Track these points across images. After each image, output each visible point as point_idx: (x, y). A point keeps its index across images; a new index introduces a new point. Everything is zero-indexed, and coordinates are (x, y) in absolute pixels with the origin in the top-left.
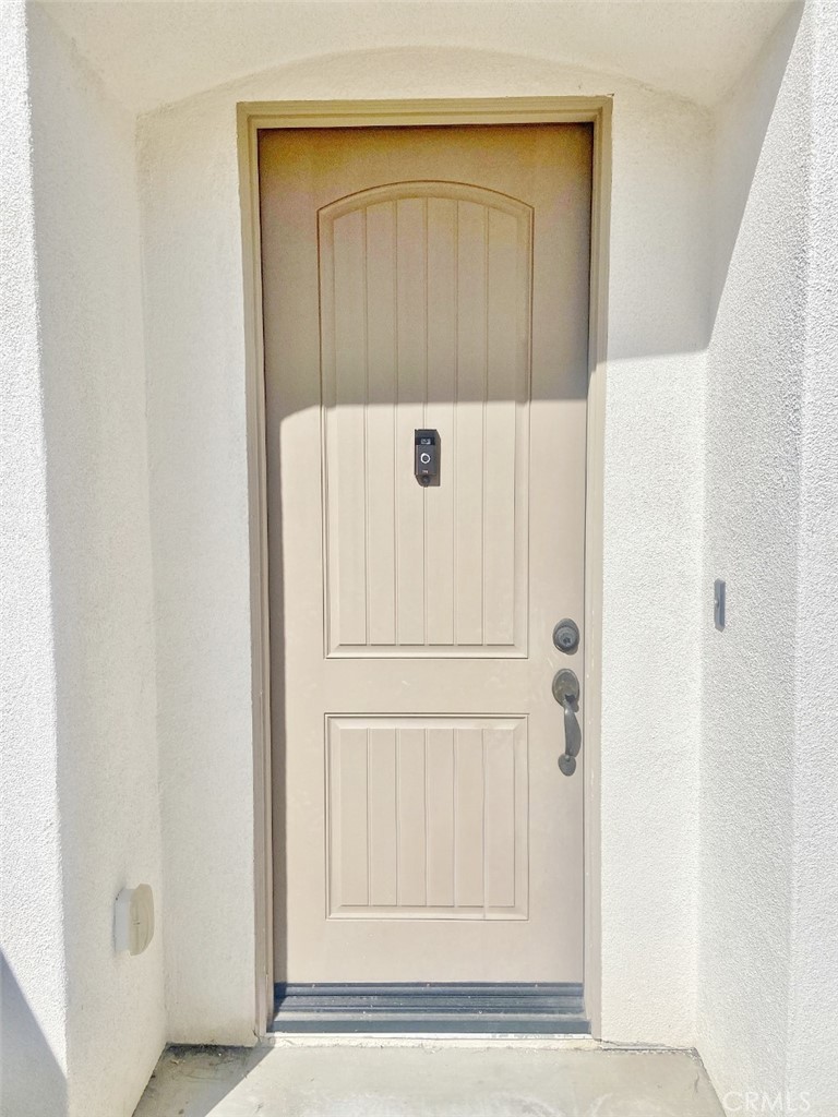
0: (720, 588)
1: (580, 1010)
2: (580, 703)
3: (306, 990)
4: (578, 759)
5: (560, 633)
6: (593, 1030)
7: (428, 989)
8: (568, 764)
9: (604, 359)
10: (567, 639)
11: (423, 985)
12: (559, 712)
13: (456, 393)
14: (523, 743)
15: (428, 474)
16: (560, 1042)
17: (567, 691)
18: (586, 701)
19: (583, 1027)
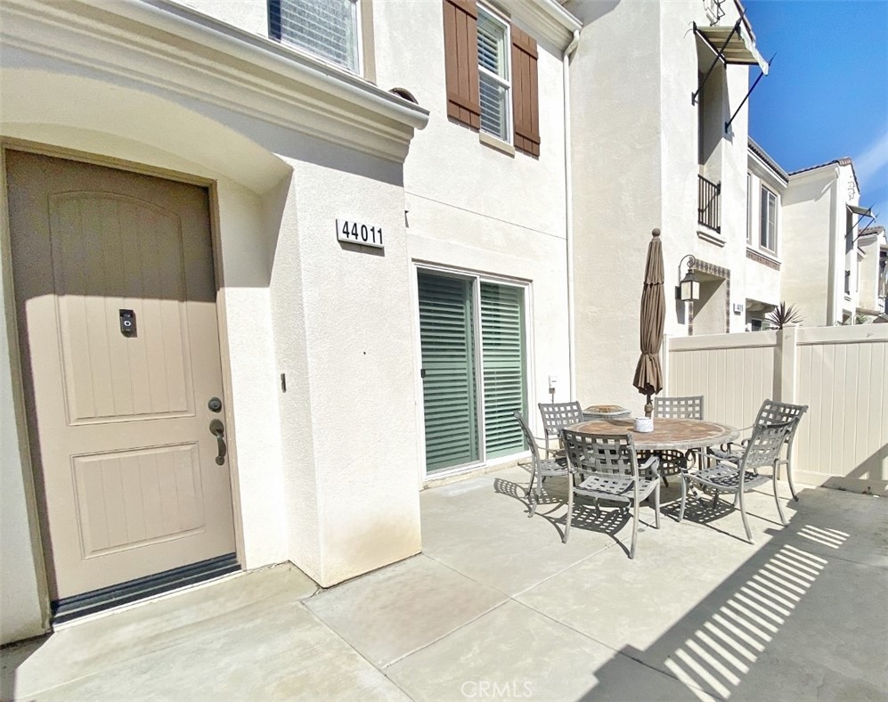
0: (283, 377)
1: (236, 562)
2: (224, 433)
3: (73, 600)
4: (225, 457)
5: (212, 403)
6: (242, 567)
7: (152, 578)
8: (221, 460)
9: (223, 286)
10: (216, 406)
11: (149, 576)
12: (215, 439)
13: (143, 294)
14: (196, 455)
15: (129, 332)
16: (227, 578)
17: (218, 429)
18: (228, 430)
19: (238, 568)
